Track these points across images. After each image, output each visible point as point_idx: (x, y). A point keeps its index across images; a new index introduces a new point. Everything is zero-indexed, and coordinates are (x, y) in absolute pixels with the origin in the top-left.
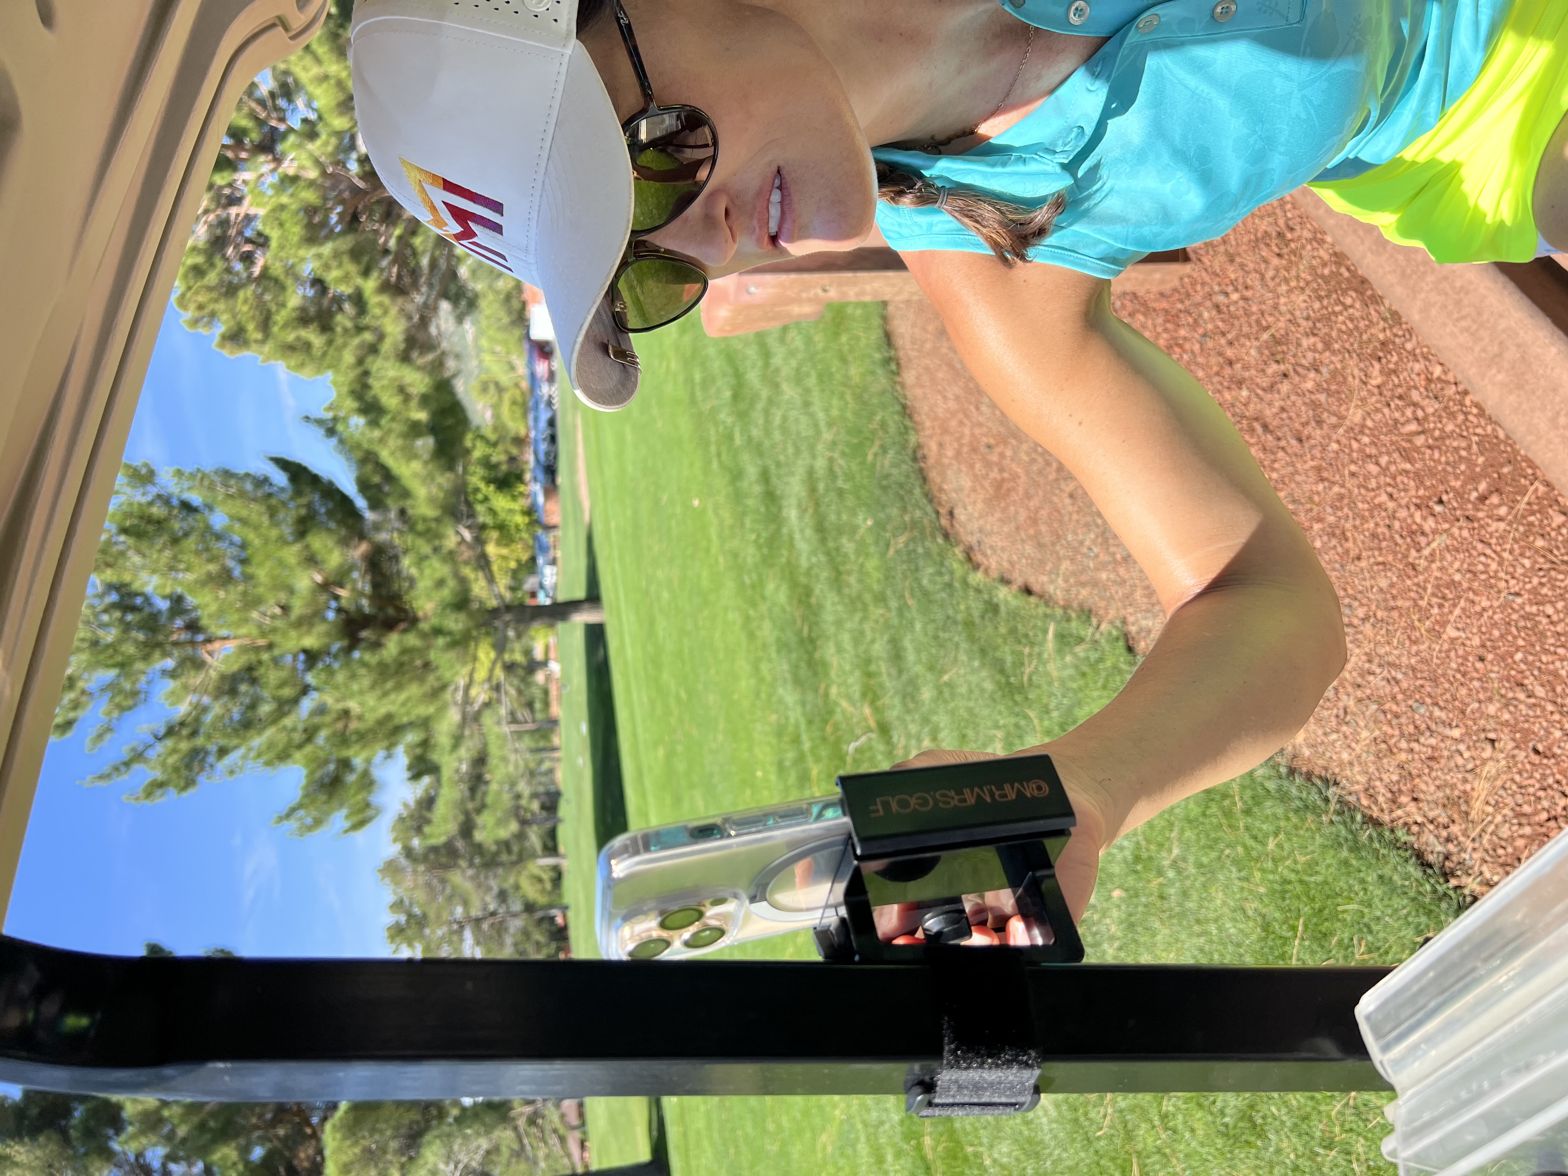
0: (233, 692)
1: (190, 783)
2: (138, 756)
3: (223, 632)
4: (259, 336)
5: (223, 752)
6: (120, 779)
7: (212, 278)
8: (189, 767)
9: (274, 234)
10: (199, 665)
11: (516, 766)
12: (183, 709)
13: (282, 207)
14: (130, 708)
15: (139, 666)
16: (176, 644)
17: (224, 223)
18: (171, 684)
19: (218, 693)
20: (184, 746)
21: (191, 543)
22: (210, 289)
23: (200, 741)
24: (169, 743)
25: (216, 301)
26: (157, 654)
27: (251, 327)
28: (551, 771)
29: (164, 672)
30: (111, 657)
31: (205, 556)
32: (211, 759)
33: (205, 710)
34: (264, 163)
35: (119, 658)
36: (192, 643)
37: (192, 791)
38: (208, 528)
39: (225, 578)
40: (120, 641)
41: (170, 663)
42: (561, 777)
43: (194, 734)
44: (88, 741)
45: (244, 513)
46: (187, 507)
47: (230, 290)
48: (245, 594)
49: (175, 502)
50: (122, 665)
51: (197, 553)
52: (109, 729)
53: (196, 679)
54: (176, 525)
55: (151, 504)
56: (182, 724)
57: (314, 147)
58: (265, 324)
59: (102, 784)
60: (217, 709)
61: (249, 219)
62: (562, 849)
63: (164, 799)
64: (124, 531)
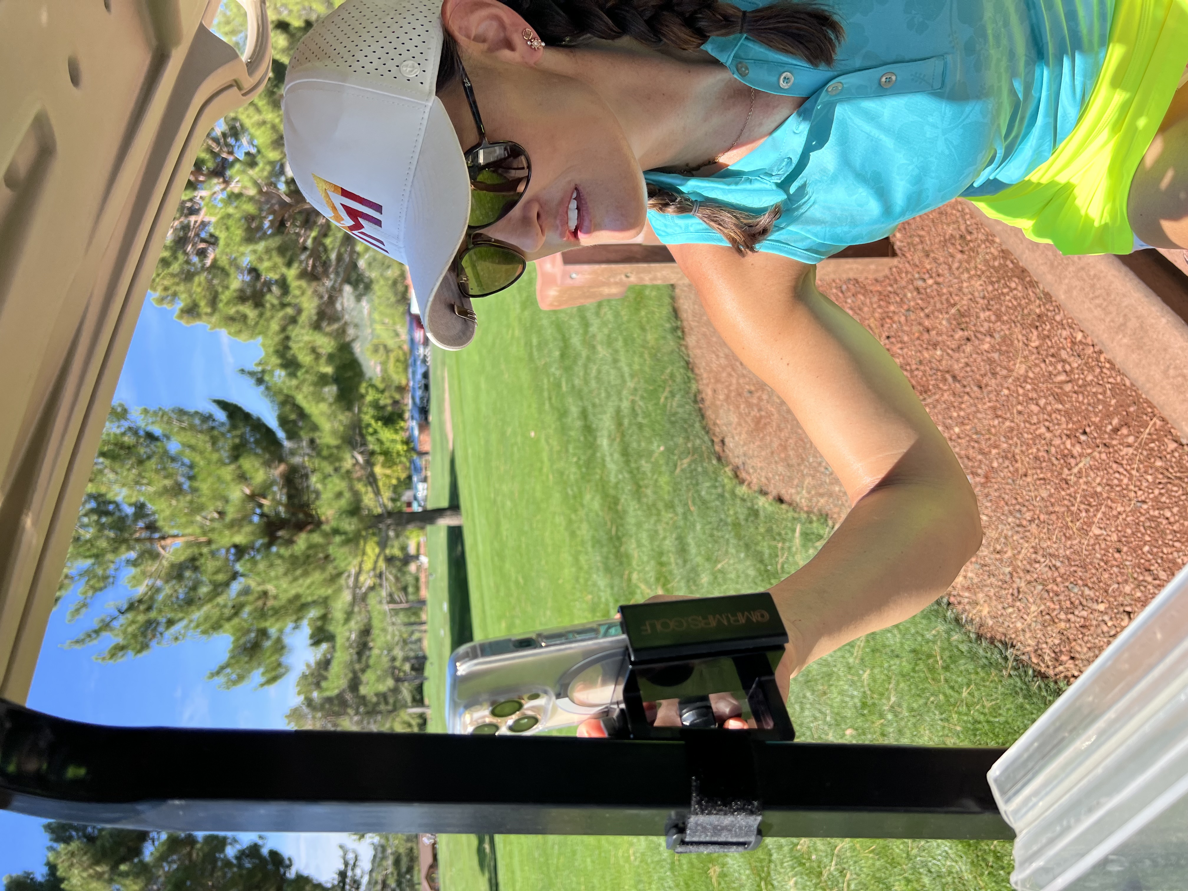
0: (180, 577)
1: (144, 646)
2: (106, 626)
3: (174, 532)
4: (209, 310)
5: (170, 623)
6: (91, 644)
7: (175, 267)
8: (144, 634)
9: (222, 235)
10: (155, 556)
11: (393, 635)
12: (141, 590)
13: (229, 216)
14: (101, 589)
15: (110, 556)
16: (138, 540)
17: (185, 228)
18: (133, 571)
19: (169, 578)
20: (141, 618)
21: (152, 464)
22: (173, 275)
23: (153, 614)
24: (130, 616)
25: (178, 284)
26: (123, 548)
27: (202, 303)
28: (419, 640)
29: (128, 561)
30: (89, 550)
31: (163, 473)
32: (161, 629)
33: (158, 590)
34: (216, 184)
35: (95, 551)
36: (150, 539)
37: (145, 653)
38: (166, 452)
39: (177, 490)
40: (96, 538)
41: (133, 555)
42: (428, 646)
43: (149, 609)
44: (68, 616)
45: (193, 441)
46: (151, 437)
47: (188, 277)
48: (191, 502)
49: (142, 433)
50: (96, 556)
51: (157, 471)
52: (85, 605)
53: (152, 567)
54: (142, 450)
55: (124, 434)
56: (140, 601)
57: (253, 172)
58: (213, 302)
59: (78, 647)
60: (167, 590)
61: (204, 224)
62: (427, 701)
63: (124, 659)
64: (103, 454)
